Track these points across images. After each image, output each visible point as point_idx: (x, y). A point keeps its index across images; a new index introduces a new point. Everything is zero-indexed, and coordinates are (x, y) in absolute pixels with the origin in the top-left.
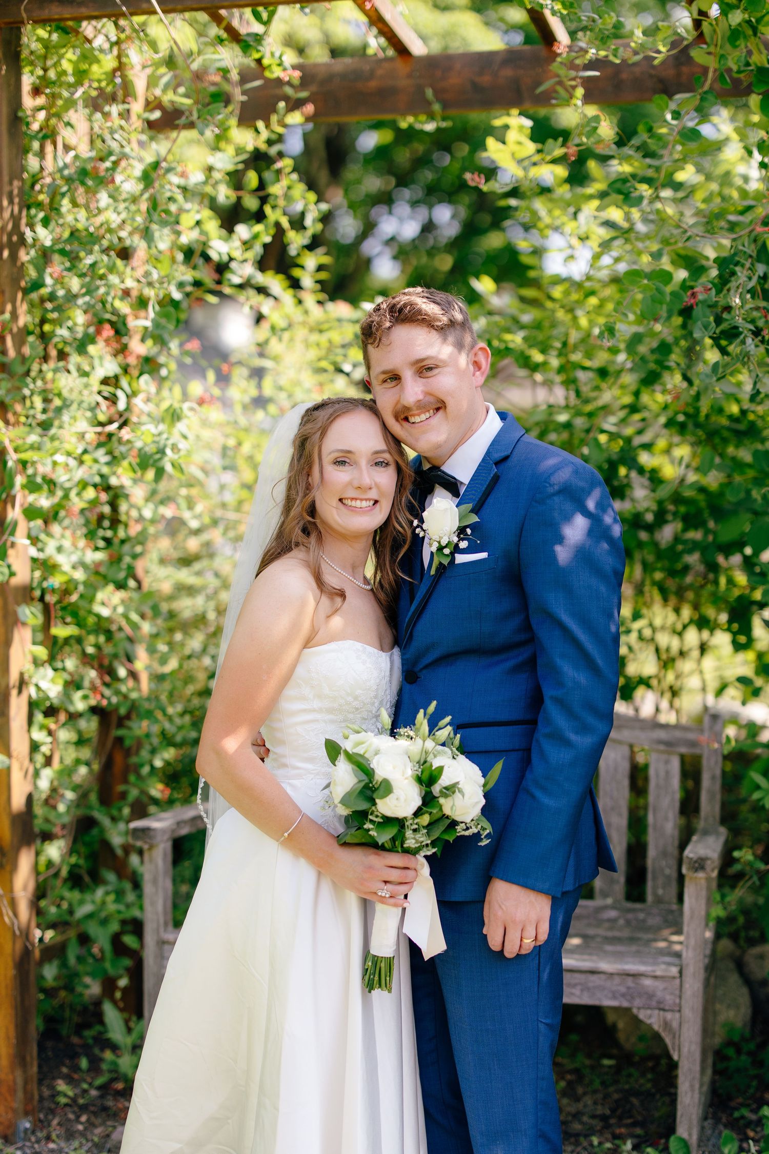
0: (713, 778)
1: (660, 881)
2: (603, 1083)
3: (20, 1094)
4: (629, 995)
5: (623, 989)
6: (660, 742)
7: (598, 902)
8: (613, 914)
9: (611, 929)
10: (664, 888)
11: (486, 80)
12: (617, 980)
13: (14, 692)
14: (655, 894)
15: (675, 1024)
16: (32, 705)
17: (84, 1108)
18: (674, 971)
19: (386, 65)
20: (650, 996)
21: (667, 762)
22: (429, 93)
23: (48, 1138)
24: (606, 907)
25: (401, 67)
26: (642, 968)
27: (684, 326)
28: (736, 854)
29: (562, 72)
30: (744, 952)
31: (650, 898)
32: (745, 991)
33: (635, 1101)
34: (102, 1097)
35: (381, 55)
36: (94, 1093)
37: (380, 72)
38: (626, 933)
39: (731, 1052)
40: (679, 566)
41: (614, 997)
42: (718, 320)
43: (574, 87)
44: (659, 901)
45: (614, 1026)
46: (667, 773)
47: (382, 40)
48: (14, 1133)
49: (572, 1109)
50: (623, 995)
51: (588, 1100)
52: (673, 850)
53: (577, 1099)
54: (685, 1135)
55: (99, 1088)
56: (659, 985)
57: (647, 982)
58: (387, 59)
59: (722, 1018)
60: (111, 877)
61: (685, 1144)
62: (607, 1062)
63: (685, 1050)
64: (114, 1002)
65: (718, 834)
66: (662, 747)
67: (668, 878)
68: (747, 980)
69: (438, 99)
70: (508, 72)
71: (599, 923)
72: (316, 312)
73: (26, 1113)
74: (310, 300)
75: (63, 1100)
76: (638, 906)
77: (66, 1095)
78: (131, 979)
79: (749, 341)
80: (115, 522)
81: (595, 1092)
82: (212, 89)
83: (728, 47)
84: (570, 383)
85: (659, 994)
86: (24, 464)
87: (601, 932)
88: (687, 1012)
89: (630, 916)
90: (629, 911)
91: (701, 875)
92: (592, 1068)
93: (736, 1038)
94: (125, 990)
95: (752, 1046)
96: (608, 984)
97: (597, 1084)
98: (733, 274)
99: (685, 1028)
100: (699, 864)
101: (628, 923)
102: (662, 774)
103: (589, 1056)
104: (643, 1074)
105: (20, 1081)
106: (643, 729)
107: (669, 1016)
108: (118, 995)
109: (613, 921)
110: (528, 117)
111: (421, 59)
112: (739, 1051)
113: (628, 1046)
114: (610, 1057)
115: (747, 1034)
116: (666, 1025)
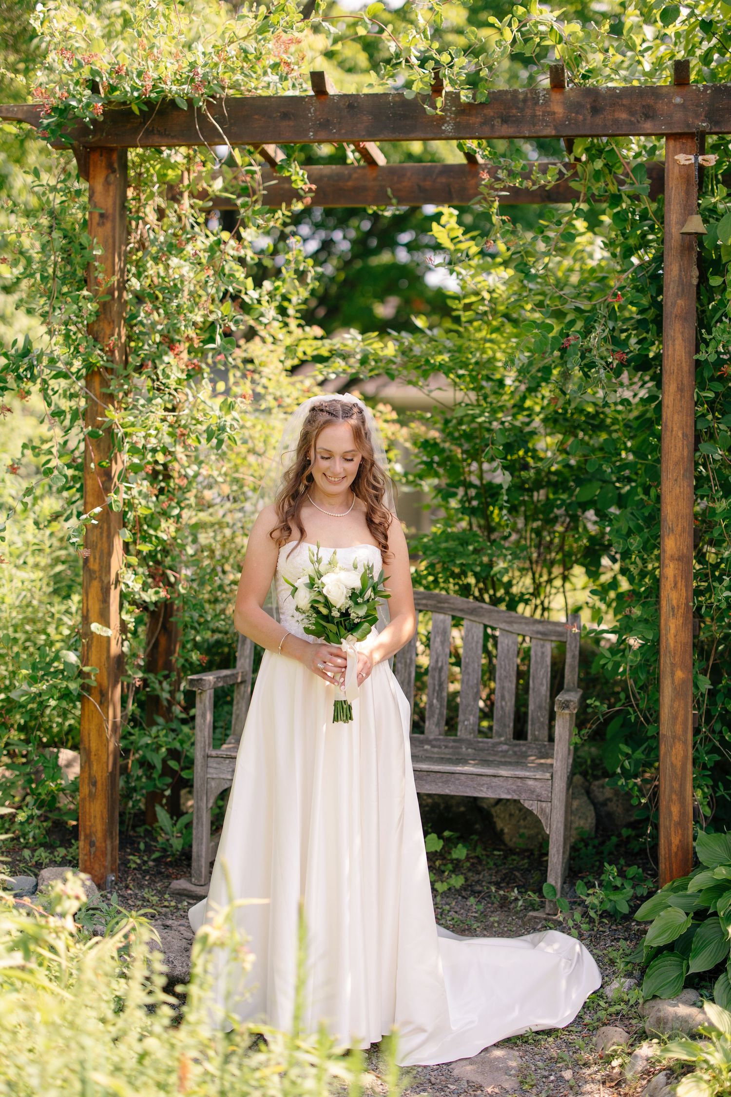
0: (573, 656)
1: (537, 725)
2: (495, 864)
3: (109, 857)
4: (519, 791)
5: (514, 787)
6: (538, 632)
7: (495, 740)
8: (505, 747)
9: (504, 756)
10: (539, 730)
11: (428, 184)
12: (511, 781)
13: (113, 587)
14: (533, 735)
15: (548, 810)
16: (123, 596)
17: (146, 872)
18: (548, 775)
19: (359, 171)
20: (533, 792)
21: (543, 646)
22: (389, 191)
23: (127, 887)
24: (501, 743)
25: (371, 173)
26: (527, 774)
27: (562, 357)
28: (589, 702)
29: (485, 191)
30: (590, 784)
31: (530, 737)
32: (592, 808)
33: (517, 874)
34: (156, 866)
35: (356, 164)
36: (151, 863)
37: (355, 176)
38: (513, 760)
39: (582, 845)
40: (552, 516)
41: (509, 793)
42: (583, 357)
43: (493, 202)
44: (536, 739)
45: (502, 830)
46: (543, 653)
47: (357, 154)
48: (105, 883)
49: (476, 878)
50: (514, 791)
51: (486, 873)
52: (546, 705)
53: (479, 873)
54: (553, 883)
55: (154, 860)
56: (538, 784)
57: (530, 782)
58: (359, 167)
59: (575, 825)
60: (161, 720)
61: (554, 889)
62: (496, 853)
63: (554, 827)
64: (162, 806)
65: (577, 692)
66: (539, 636)
67: (542, 723)
68: (593, 802)
69: (395, 196)
70: (443, 180)
71: (496, 753)
72: (298, 333)
73: (112, 871)
74: (293, 323)
75: (133, 866)
76: (522, 742)
77: (135, 862)
78: (172, 791)
79: (602, 371)
80: (168, 477)
81: (490, 869)
82: (243, 185)
83: (593, 181)
84: (479, 389)
85: (538, 790)
86: (126, 434)
87: (497, 758)
88: (556, 802)
89: (516, 749)
90: (516, 745)
91: (567, 711)
92: (488, 856)
93: (585, 836)
94: (168, 798)
95: (596, 842)
96: (505, 784)
97: (491, 864)
98: (593, 327)
99: (554, 812)
100: (566, 705)
101: (515, 753)
102: (539, 654)
103: (485, 849)
104: (523, 859)
105: (109, 847)
106: (526, 624)
107: (544, 804)
108: (164, 801)
109: (507, 751)
110: (455, 208)
111: (383, 168)
112: (586, 845)
113: (511, 844)
114: (499, 850)
115: (593, 834)
116: (542, 810)
